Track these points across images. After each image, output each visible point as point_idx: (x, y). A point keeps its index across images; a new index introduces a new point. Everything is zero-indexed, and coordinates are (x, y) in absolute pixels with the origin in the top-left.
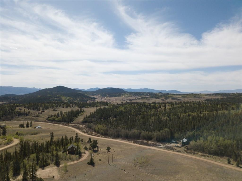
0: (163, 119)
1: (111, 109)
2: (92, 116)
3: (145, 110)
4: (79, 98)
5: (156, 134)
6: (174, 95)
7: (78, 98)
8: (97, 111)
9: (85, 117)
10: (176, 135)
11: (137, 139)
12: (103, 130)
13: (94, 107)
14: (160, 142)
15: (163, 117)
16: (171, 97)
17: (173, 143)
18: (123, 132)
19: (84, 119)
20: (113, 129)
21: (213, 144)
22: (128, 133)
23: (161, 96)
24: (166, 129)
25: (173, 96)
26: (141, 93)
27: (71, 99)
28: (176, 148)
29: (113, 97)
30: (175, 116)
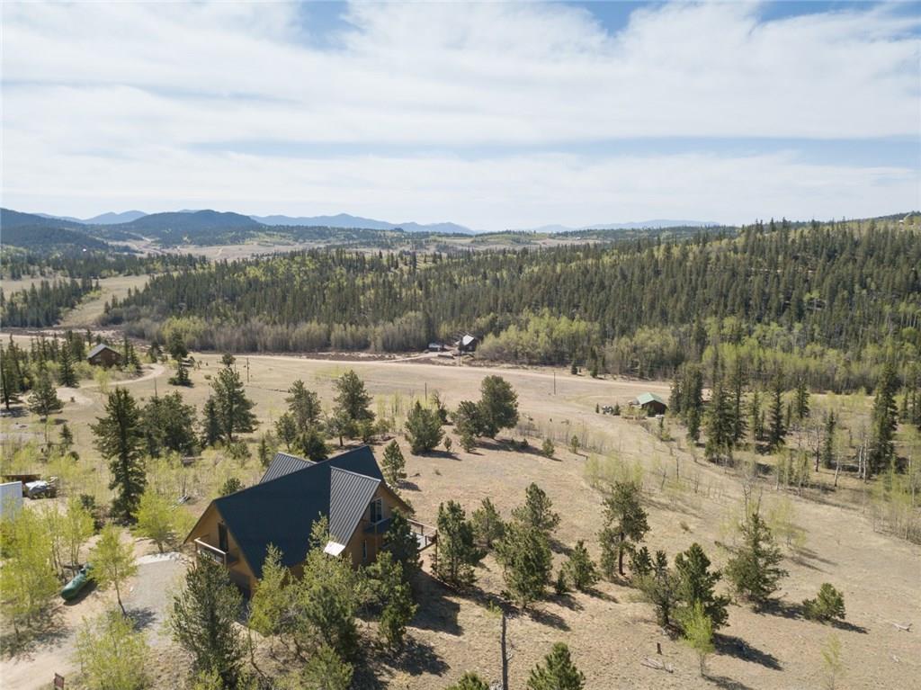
0: (404, 294)
1: (212, 277)
2: (137, 300)
3: (342, 275)
4: (58, 248)
5: (380, 330)
6: (447, 236)
7: (54, 248)
8: (155, 284)
9: (110, 304)
10: (444, 329)
11: (319, 351)
12: (193, 333)
13: (137, 274)
14: (395, 352)
15: (403, 290)
16: (436, 244)
17: (435, 350)
18: (271, 333)
19: (107, 311)
20: (233, 327)
21: (542, 335)
22: (287, 334)
23: (399, 240)
24: (412, 314)
25: (444, 239)
26: (327, 232)
27: (21, 252)
28: (441, 360)
29: (211, 245)
30: (443, 284)
